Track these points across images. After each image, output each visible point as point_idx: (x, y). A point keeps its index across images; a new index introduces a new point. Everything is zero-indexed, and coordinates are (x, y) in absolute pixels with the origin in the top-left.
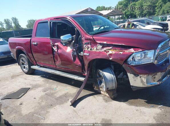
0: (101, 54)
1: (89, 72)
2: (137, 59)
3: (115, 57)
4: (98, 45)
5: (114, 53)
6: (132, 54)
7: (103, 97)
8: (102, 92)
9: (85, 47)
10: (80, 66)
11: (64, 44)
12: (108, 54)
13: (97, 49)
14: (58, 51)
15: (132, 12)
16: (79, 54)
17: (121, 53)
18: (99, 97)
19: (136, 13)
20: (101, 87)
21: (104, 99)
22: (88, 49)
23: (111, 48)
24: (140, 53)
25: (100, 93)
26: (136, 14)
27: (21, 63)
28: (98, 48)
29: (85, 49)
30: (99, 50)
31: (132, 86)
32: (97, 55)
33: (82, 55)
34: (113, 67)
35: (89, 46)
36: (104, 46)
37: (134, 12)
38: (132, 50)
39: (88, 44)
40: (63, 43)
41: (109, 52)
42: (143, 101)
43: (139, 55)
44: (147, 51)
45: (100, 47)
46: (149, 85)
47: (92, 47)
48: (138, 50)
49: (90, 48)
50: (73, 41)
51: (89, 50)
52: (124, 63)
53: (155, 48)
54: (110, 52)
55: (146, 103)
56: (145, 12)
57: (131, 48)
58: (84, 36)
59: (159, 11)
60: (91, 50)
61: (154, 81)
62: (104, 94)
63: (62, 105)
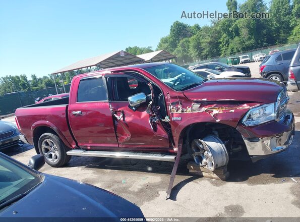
0: (201, 116)
1: (181, 144)
2: (254, 117)
3: (224, 117)
4: (193, 104)
5: (221, 112)
6: (248, 111)
7: (208, 180)
8: (204, 174)
9: (173, 108)
10: (166, 139)
11: (134, 108)
12: (212, 115)
13: (192, 110)
14: (124, 120)
15: (185, 54)
16: (163, 120)
17: (233, 111)
18: (203, 181)
19: (192, 54)
20: (202, 166)
21: (212, 183)
22: (177, 111)
23: (215, 106)
24: (257, 108)
25: (202, 176)
26: (192, 56)
27: (43, 150)
28: (193, 108)
29: (172, 112)
30: (195, 110)
31: (252, 156)
32: (195, 118)
33: (167, 121)
34: (216, 133)
35: (179, 106)
36: (202, 104)
37: (188, 53)
38: (246, 106)
39: (178, 103)
40: (132, 107)
41: (212, 111)
42: (268, 176)
43: (258, 111)
44: (265, 105)
45: (196, 106)
46: (274, 151)
47: (183, 107)
48: (254, 105)
49: (181, 109)
50: (151, 103)
51: (180, 112)
52: (238, 125)
53: (275, 101)
54: (215, 112)
55: (273, 178)
56: (205, 52)
57: (244, 103)
58: (168, 94)
59: (226, 49)
60: (182, 111)
61: (280, 145)
62: (209, 176)
63: (153, 201)
